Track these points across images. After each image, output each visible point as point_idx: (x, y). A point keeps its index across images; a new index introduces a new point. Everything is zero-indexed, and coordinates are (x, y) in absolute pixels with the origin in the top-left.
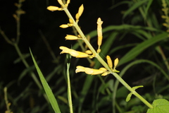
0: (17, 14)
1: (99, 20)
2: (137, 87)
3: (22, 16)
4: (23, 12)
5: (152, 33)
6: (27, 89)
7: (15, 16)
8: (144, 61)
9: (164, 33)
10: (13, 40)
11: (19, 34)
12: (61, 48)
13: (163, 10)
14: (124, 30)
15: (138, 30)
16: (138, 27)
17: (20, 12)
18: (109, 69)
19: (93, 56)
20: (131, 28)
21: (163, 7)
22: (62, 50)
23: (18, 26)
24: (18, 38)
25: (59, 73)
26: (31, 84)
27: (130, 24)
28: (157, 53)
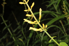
0: (3, 4)
1: (40, 9)
2: (54, 37)
3: (5, 5)
4: (6, 3)
5: (58, 14)
6: (6, 35)
7: (2, 5)
8: (54, 26)
9: (63, 15)
10: (1, 14)
11: (3, 12)
12: (24, 19)
13: (63, 6)
14: (47, 13)
15: (53, 13)
16: (53, 12)
17: (4, 3)
18: (43, 29)
19: (37, 23)
20: (50, 12)
21: (63, 5)
22: (24, 21)
23: (3, 9)
24: (3, 14)
25: (19, 29)
26: (8, 33)
27: (49, 10)
28: (60, 23)
